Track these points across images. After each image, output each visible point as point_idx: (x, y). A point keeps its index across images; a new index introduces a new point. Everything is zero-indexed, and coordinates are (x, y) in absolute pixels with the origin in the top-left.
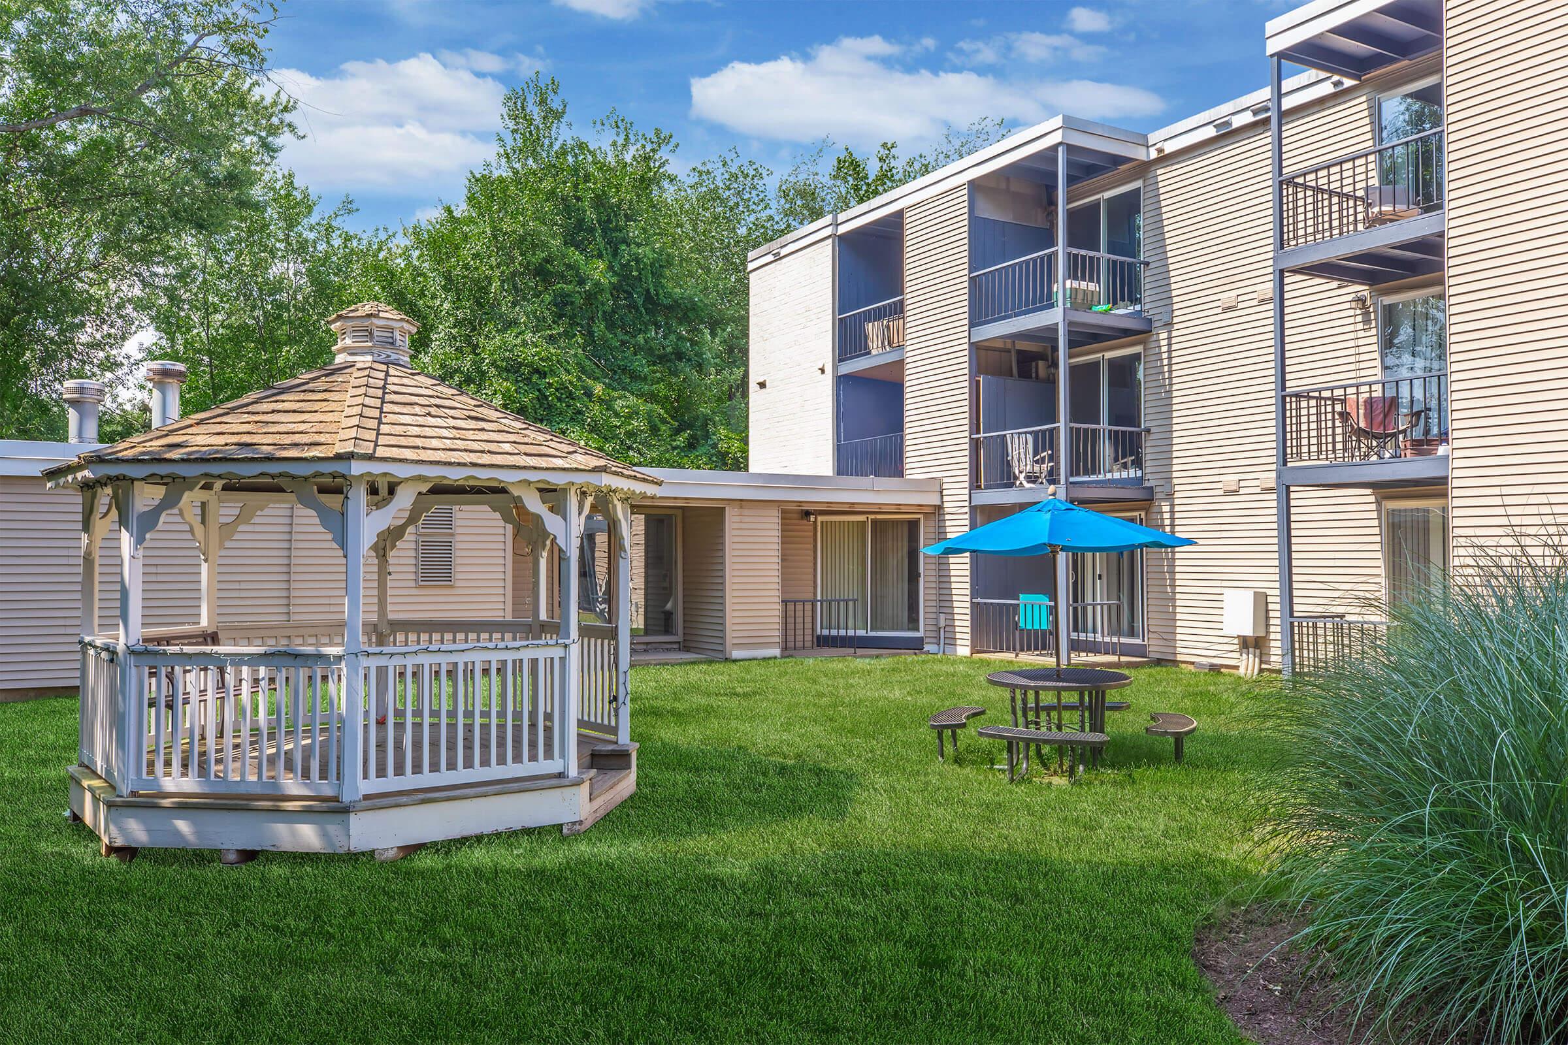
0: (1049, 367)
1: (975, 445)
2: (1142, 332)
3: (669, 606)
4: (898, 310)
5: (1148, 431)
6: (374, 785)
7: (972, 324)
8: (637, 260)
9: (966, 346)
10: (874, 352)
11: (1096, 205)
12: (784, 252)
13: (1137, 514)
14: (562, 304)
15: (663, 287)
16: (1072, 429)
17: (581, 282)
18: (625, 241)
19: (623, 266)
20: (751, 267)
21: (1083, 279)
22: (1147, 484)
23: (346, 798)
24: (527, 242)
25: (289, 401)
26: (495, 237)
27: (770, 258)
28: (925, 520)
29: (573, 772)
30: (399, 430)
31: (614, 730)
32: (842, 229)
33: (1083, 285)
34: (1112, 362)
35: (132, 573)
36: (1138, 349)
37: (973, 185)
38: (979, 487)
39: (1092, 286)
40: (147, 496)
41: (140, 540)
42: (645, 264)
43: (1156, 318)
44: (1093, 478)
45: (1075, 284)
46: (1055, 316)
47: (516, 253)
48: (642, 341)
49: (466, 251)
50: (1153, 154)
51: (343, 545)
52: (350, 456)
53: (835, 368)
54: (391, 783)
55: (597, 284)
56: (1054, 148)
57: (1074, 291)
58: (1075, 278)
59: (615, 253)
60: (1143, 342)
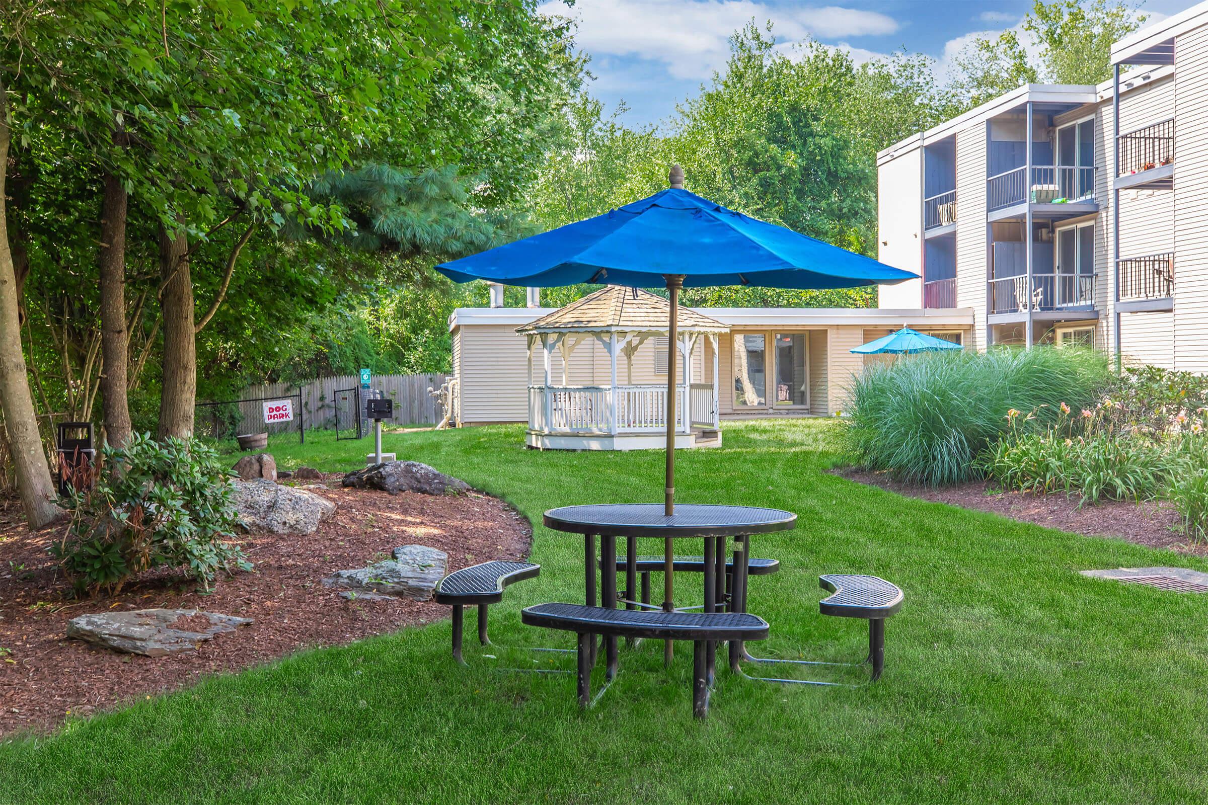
0: (1049, 232)
1: (991, 287)
2: (1093, 212)
3: (803, 388)
4: (953, 198)
5: (1097, 275)
6: (621, 430)
7: (989, 210)
8: (820, 148)
9: (985, 224)
10: (944, 224)
11: (1073, 127)
12: (896, 154)
13: (1091, 328)
14: (766, 184)
15: (841, 165)
16: (1034, 277)
17: (779, 168)
18: (812, 134)
19: (811, 153)
20: (879, 162)
21: (1045, 183)
22: (1096, 309)
23: (613, 433)
24: (740, 144)
25: (593, 304)
26: (718, 144)
27: (888, 158)
28: (965, 333)
29: (688, 431)
30: (627, 314)
31: (712, 425)
32: (927, 142)
33: (1045, 187)
34: (1082, 229)
35: (547, 365)
36: (1092, 223)
37: (989, 121)
38: (993, 313)
39: (1052, 187)
40: (552, 338)
41: (550, 352)
42: (826, 151)
43: (1101, 203)
44: (1070, 305)
45: (1039, 187)
46: (1022, 209)
47: (734, 152)
48: (825, 206)
49: (700, 155)
50: (1099, 100)
51: (610, 352)
52: (611, 325)
53: (923, 234)
54: (627, 430)
55: (790, 168)
56: (1025, 104)
57: (1039, 193)
58: (1040, 183)
59: (805, 143)
60: (1095, 218)
